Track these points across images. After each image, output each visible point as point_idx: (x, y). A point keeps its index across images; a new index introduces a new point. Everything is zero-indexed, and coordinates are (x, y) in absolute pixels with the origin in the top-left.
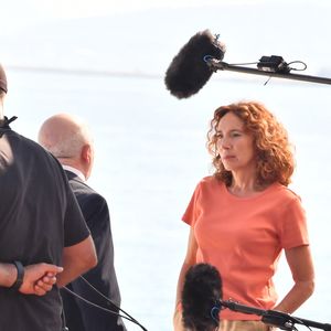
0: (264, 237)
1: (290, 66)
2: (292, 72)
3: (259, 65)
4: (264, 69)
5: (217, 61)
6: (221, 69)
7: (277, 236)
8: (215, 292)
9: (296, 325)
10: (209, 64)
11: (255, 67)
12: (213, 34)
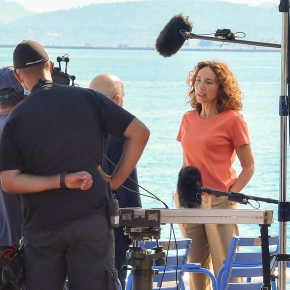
0: (221, 141)
1: (235, 35)
2: (236, 38)
3: (216, 35)
4: (219, 37)
5: (188, 33)
6: (191, 38)
7: (230, 140)
8: (198, 183)
9: (249, 200)
10: (184, 35)
11: (213, 36)
12: (184, 16)
